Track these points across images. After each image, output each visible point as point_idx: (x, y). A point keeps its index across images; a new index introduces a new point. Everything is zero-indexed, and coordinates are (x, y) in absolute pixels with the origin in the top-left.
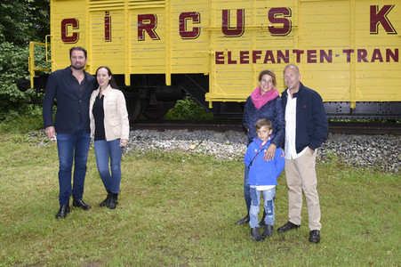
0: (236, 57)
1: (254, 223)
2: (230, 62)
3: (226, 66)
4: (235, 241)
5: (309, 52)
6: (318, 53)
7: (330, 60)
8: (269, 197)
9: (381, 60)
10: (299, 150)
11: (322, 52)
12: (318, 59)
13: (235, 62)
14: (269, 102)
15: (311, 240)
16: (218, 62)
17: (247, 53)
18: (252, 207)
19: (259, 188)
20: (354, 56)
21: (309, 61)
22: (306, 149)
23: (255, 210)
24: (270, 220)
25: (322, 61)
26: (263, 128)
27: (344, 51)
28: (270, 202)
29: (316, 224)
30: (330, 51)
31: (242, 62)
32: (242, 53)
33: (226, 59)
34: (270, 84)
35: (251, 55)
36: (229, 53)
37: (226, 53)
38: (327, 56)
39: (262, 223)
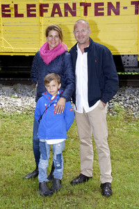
0: (22, 10)
1: (43, 178)
2: (17, 15)
3: (13, 19)
5: (97, 5)
6: (106, 6)
7: (117, 13)
8: (58, 151)
11: (110, 5)
12: (105, 11)
13: (22, 15)
16: (4, 15)
17: (34, 6)
18: (41, 161)
19: (49, 142)
21: (96, 14)
23: (44, 164)
25: (109, 14)
26: (52, 83)
27: (132, 3)
28: (59, 156)
29: (107, 176)
30: (118, 4)
31: (29, 15)
32: (28, 6)
33: (13, 12)
34: (57, 39)
35: (37, 8)
36: (16, 6)
37: (12, 6)
38: (114, 9)
39: (51, 177)
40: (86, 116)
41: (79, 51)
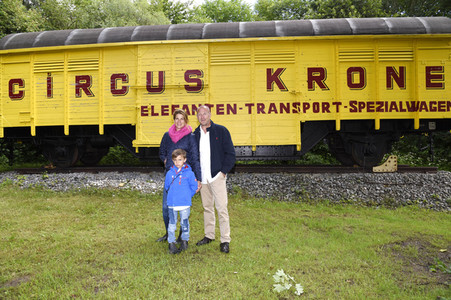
0: (158, 110)
1: (172, 239)
2: (153, 114)
3: (150, 117)
4: (155, 255)
5: (218, 106)
6: (225, 107)
7: (235, 112)
8: (184, 216)
9: (276, 112)
10: (213, 174)
11: (229, 106)
12: (225, 111)
13: (157, 114)
14: (185, 137)
15: (222, 250)
16: (143, 115)
17: (167, 107)
18: (170, 225)
19: (176, 209)
20: (254, 109)
21: (218, 113)
22: (220, 174)
23: (172, 228)
24: (186, 236)
25: (228, 113)
26: (179, 157)
27: (246, 105)
28: (186, 221)
29: (226, 236)
30: (235, 105)
31: (163, 114)
32: (163, 107)
33: (150, 112)
35: (170, 108)
36: (153, 107)
37: (149, 107)
38: (232, 109)
39: (179, 239)
40: (209, 186)
41: (202, 132)
